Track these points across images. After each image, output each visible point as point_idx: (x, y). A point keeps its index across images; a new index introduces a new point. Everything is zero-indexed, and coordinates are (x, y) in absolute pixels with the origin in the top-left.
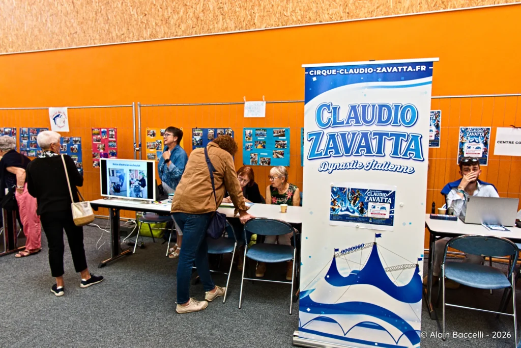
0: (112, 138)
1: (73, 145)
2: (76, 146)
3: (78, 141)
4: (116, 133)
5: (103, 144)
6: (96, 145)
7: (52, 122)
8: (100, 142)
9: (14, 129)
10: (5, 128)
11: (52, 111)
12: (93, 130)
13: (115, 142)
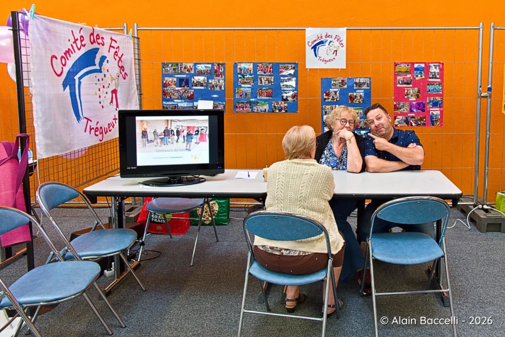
0: (436, 78)
1: (355, 91)
2: (361, 93)
3: (364, 83)
4: (441, 70)
5: (416, 89)
6: (403, 89)
7: (309, 52)
8: (411, 86)
9: (219, 65)
10: (195, 64)
11: (312, 34)
12: (396, 65)
13: (440, 84)
